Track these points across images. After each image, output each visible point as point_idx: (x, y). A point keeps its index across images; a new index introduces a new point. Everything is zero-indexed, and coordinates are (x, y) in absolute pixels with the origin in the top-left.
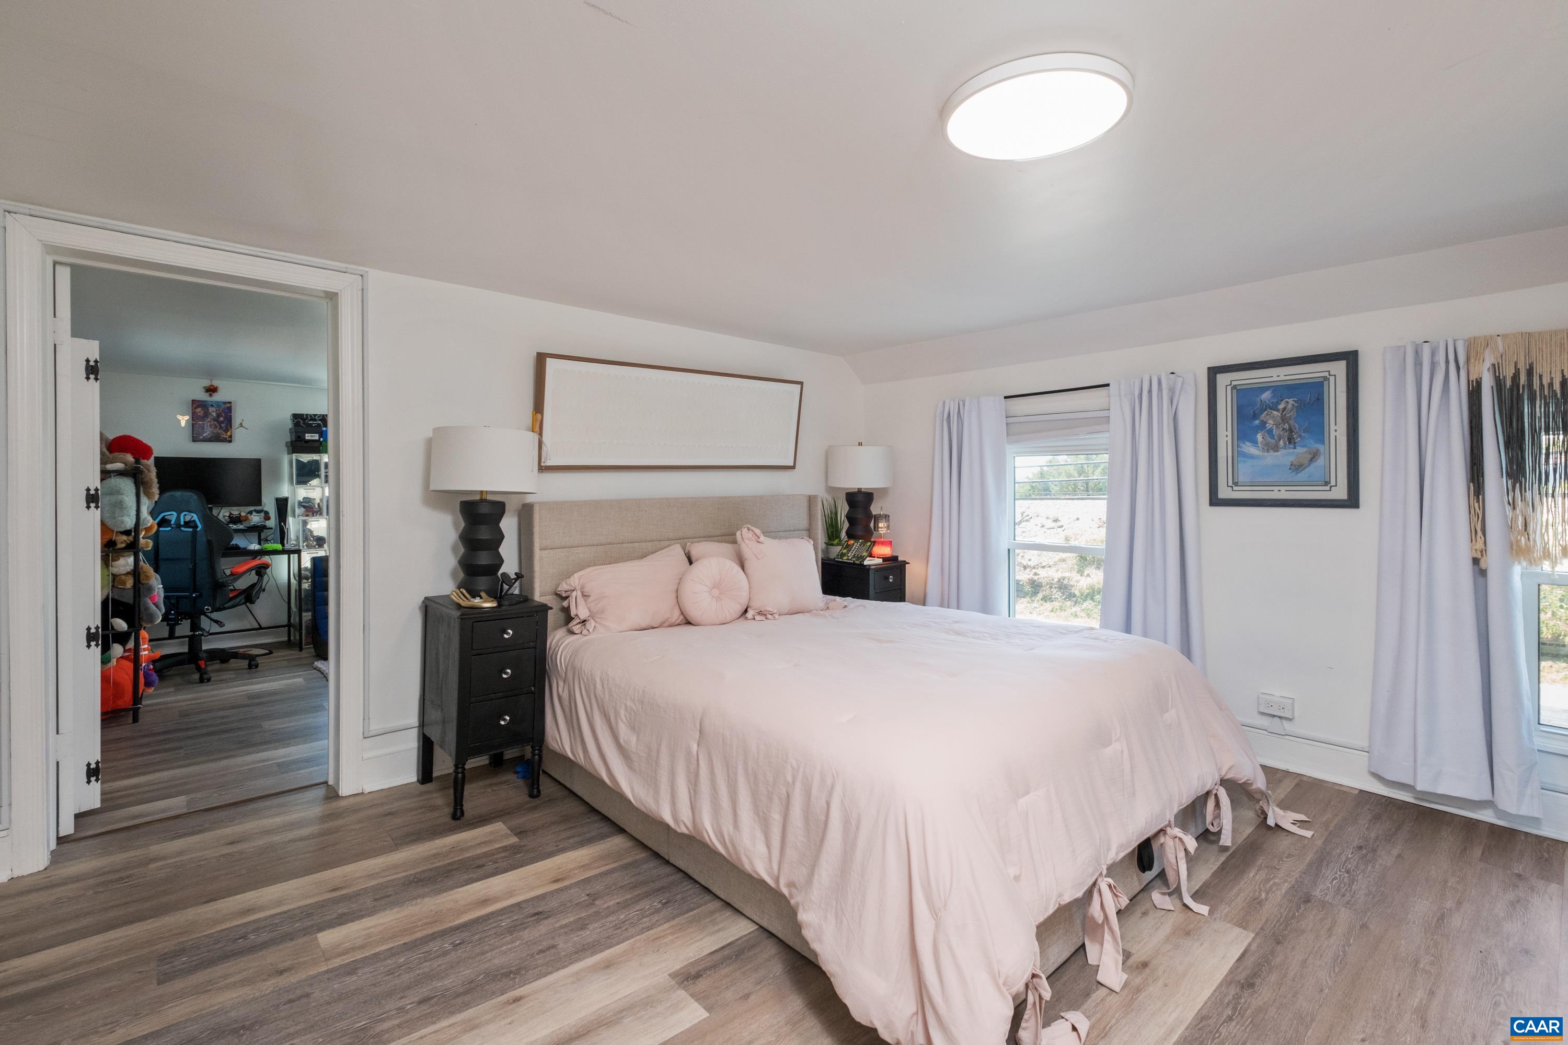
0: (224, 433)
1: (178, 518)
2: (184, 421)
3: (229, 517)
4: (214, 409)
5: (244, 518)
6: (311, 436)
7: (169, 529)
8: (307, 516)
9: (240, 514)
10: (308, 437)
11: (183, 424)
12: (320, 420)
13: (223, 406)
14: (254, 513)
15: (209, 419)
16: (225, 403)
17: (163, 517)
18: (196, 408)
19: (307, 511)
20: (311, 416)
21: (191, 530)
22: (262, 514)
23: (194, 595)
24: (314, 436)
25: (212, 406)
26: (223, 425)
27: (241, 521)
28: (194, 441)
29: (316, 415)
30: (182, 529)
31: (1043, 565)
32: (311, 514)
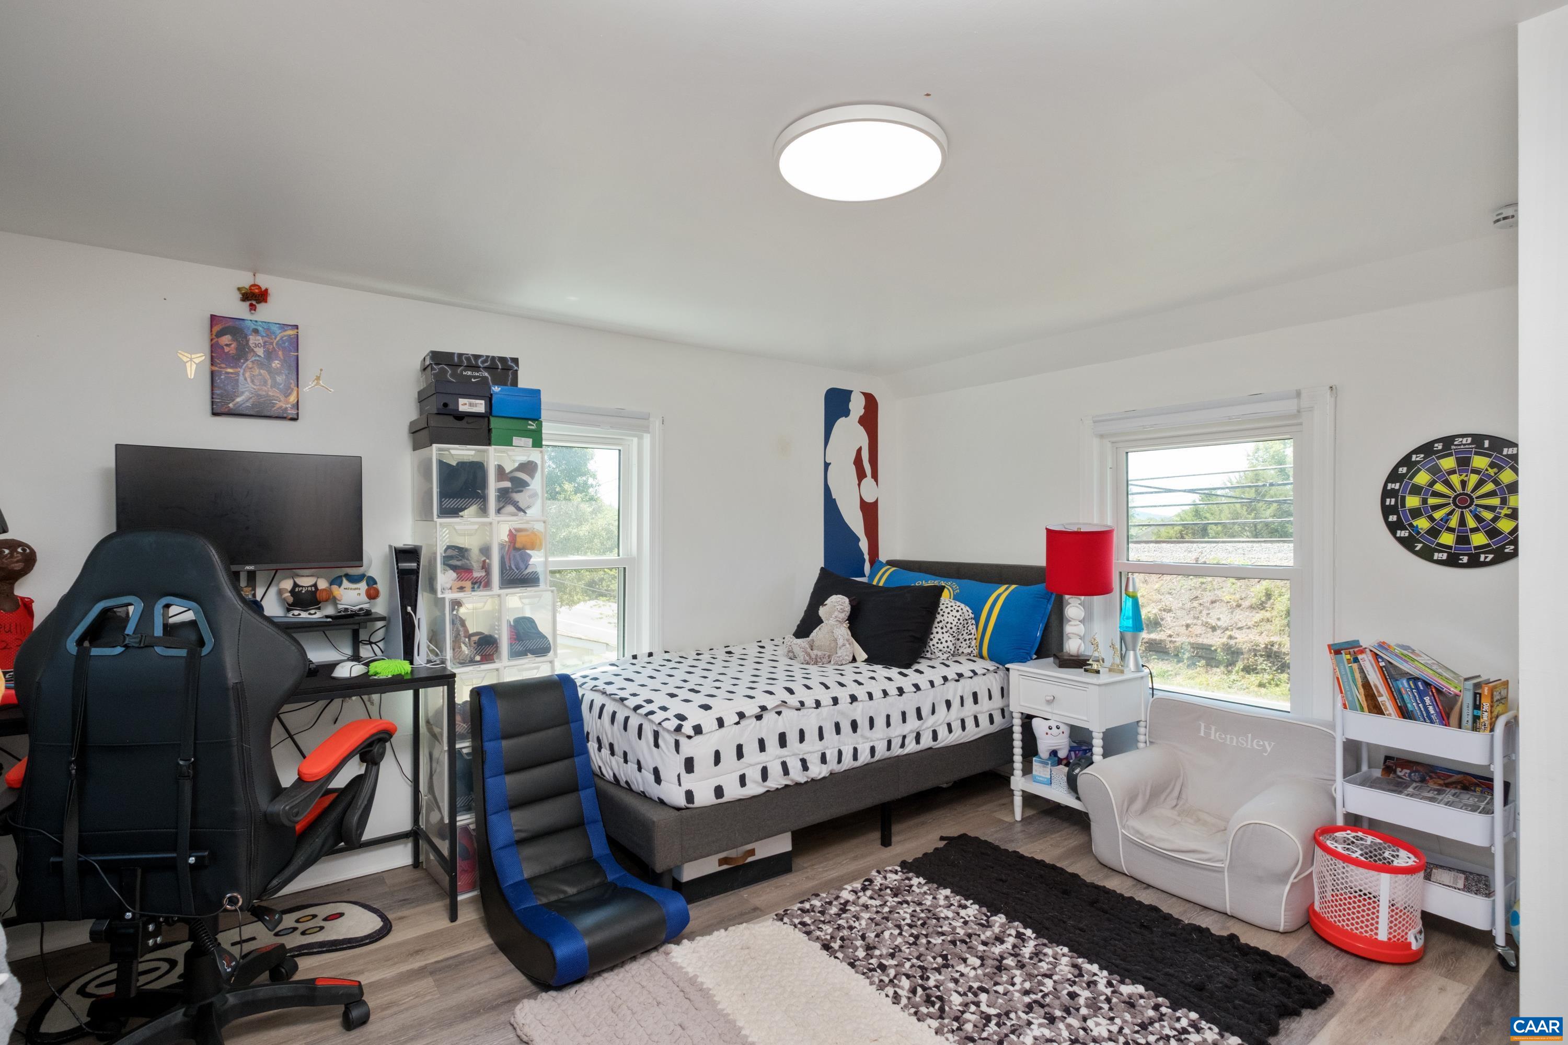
0: (282, 398)
1: (146, 616)
2: (194, 366)
3: (292, 592)
4: (259, 340)
5: (324, 596)
6: (471, 405)
7: (119, 650)
8: (461, 589)
9: (315, 585)
10: (465, 405)
11: (191, 371)
12: (485, 368)
13: (280, 335)
14: (345, 583)
15: (249, 363)
16: (284, 327)
17: (106, 612)
18: (220, 334)
19: (459, 579)
20: (468, 359)
21: (183, 653)
22: (363, 586)
23: (192, 860)
24: (476, 405)
25: (256, 331)
26: (279, 379)
27: (319, 603)
28: (215, 414)
29: (480, 356)
30: (158, 650)
31: (1240, 625)
32: (468, 584)
